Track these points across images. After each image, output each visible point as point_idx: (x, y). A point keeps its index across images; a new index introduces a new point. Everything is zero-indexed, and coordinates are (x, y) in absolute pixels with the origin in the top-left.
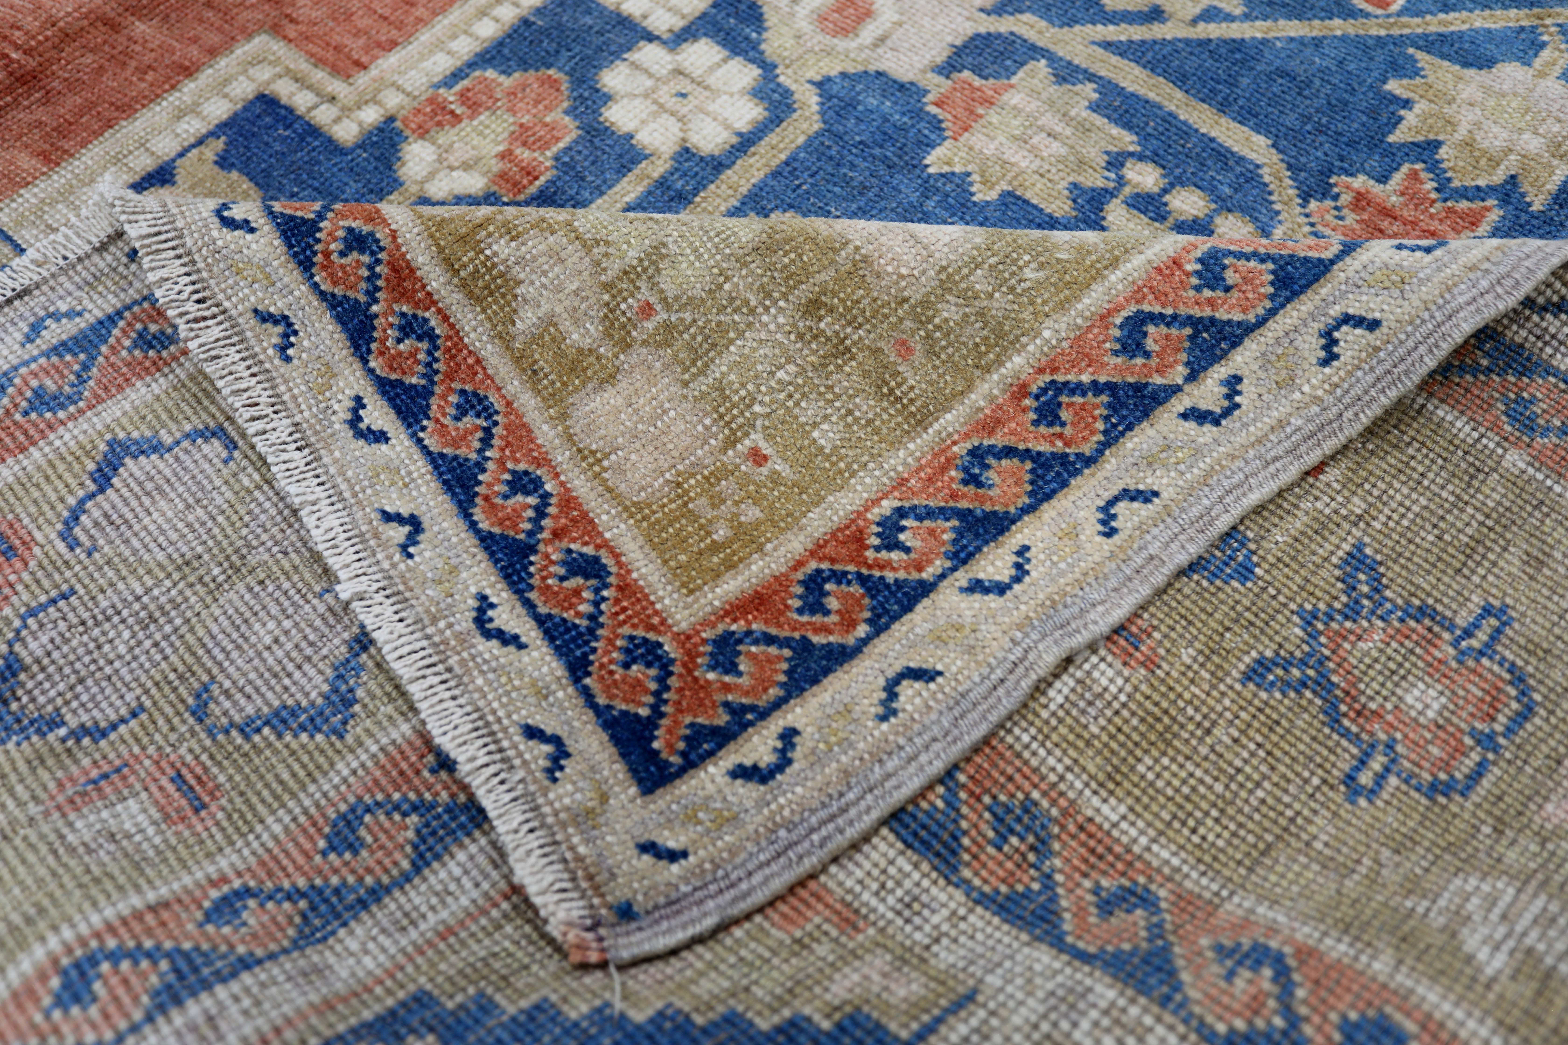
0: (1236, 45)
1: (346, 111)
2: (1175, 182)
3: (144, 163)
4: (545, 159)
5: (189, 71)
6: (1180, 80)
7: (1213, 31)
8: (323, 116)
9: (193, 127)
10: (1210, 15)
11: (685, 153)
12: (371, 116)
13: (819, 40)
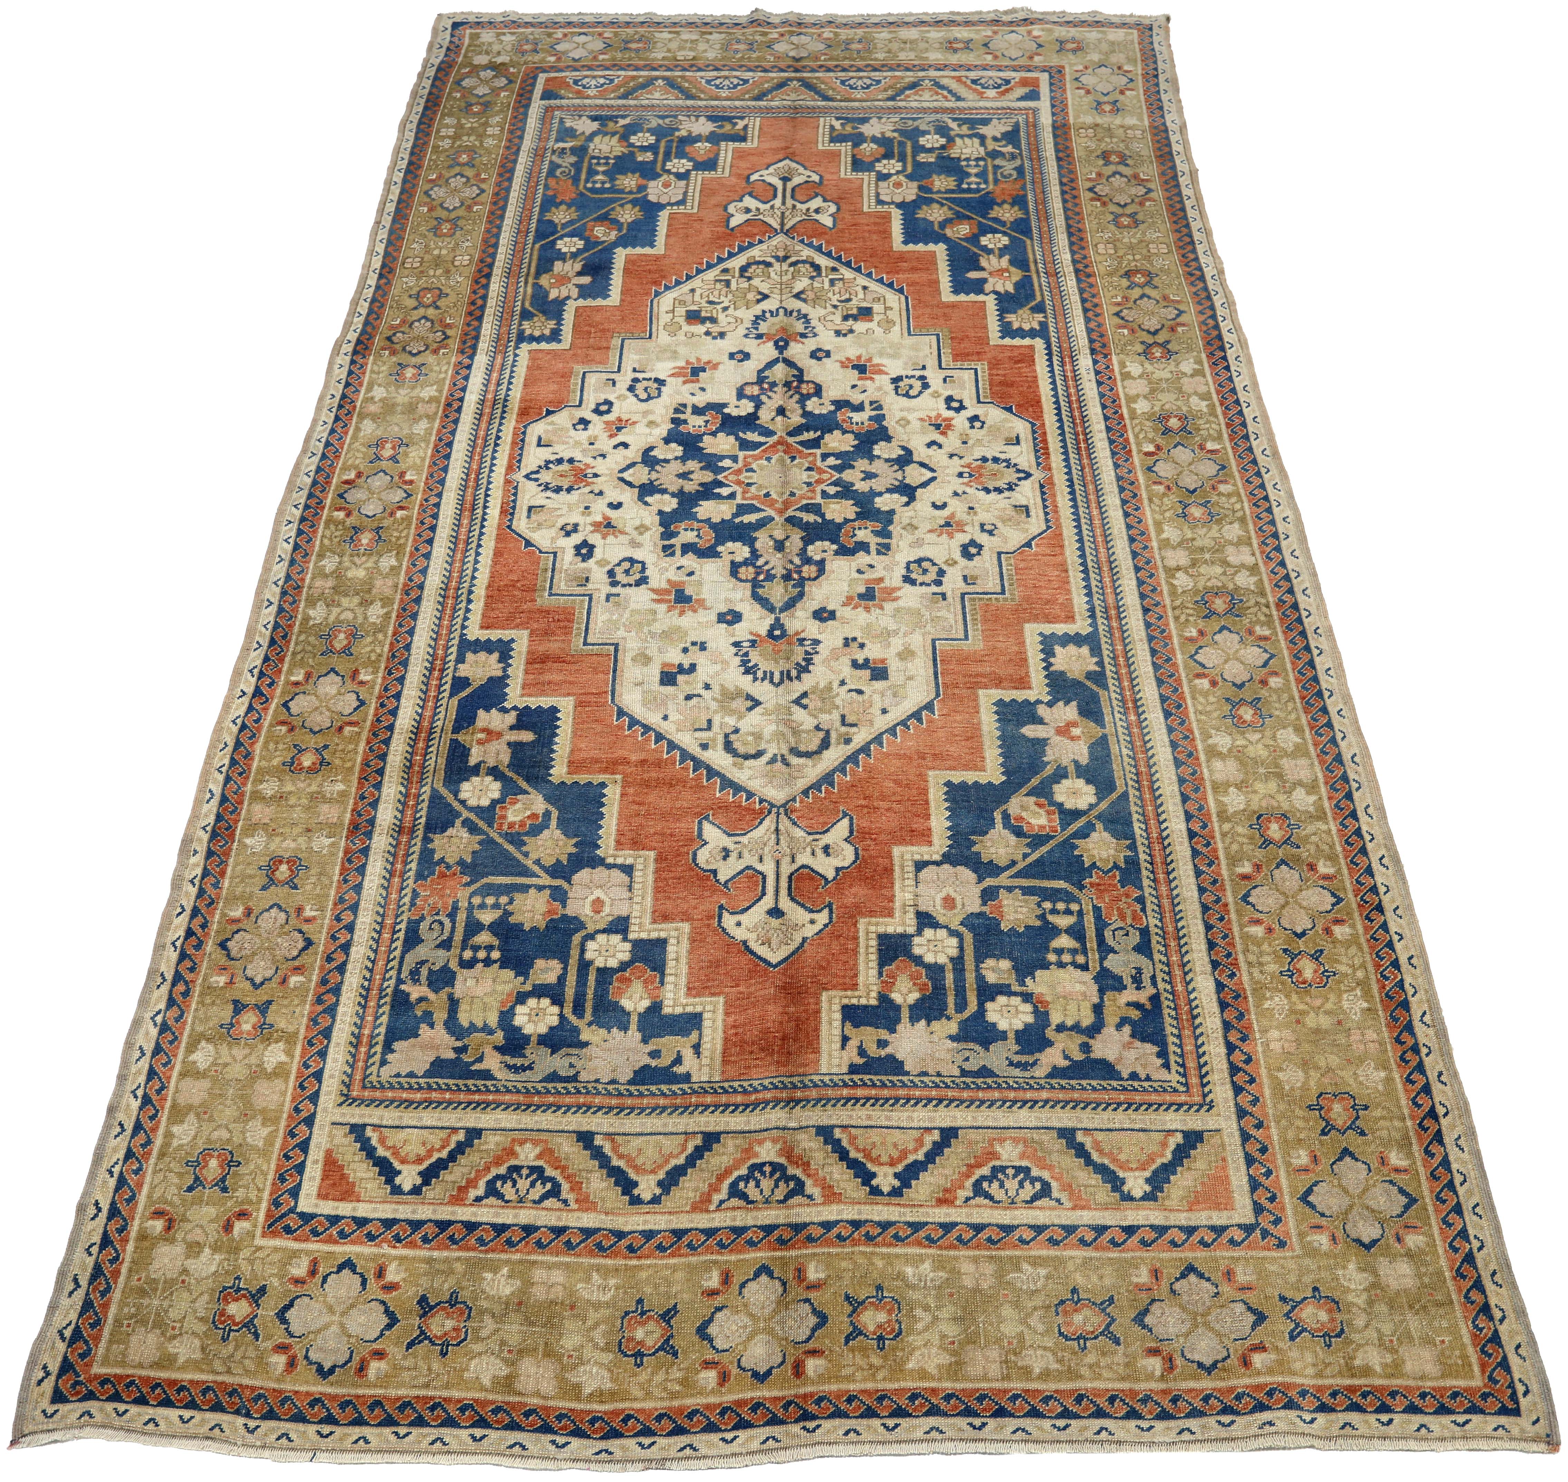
0: (1037, 861)
1: (868, 996)
2: (1054, 903)
3: (838, 1039)
4: (924, 979)
5: (818, 1012)
6: (1033, 877)
7: (1030, 860)
8: (863, 1001)
9: (837, 1024)
10: (1025, 856)
11: (952, 959)
12: (874, 994)
13: (950, 913)
